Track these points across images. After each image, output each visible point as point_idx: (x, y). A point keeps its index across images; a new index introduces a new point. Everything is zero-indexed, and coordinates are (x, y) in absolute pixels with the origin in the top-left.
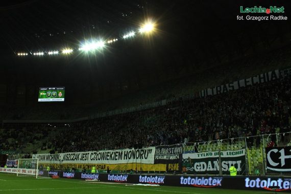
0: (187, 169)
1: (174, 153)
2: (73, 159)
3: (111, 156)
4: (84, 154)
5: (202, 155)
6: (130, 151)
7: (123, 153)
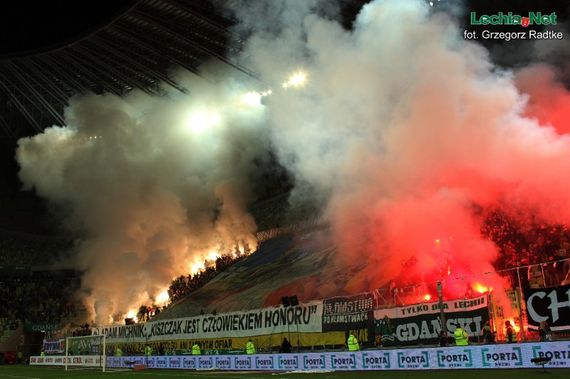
0: (384, 338)
1: (359, 310)
2: (169, 333)
3: (241, 322)
4: (190, 322)
5: (409, 311)
6: (277, 312)
7: (264, 314)
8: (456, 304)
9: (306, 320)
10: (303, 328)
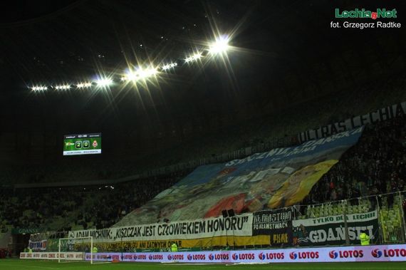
0: (300, 240)
1: (280, 220)
2: (131, 235)
3: (189, 228)
4: (148, 228)
5: (319, 221)
6: (217, 221)
7: (206, 223)
9: (240, 227)
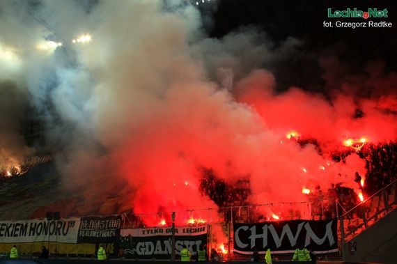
1: (109, 228)
3: (7, 230)
5: (148, 232)
6: (41, 223)
7: (29, 225)
8: (184, 230)
9: (65, 232)
10: (62, 239)
